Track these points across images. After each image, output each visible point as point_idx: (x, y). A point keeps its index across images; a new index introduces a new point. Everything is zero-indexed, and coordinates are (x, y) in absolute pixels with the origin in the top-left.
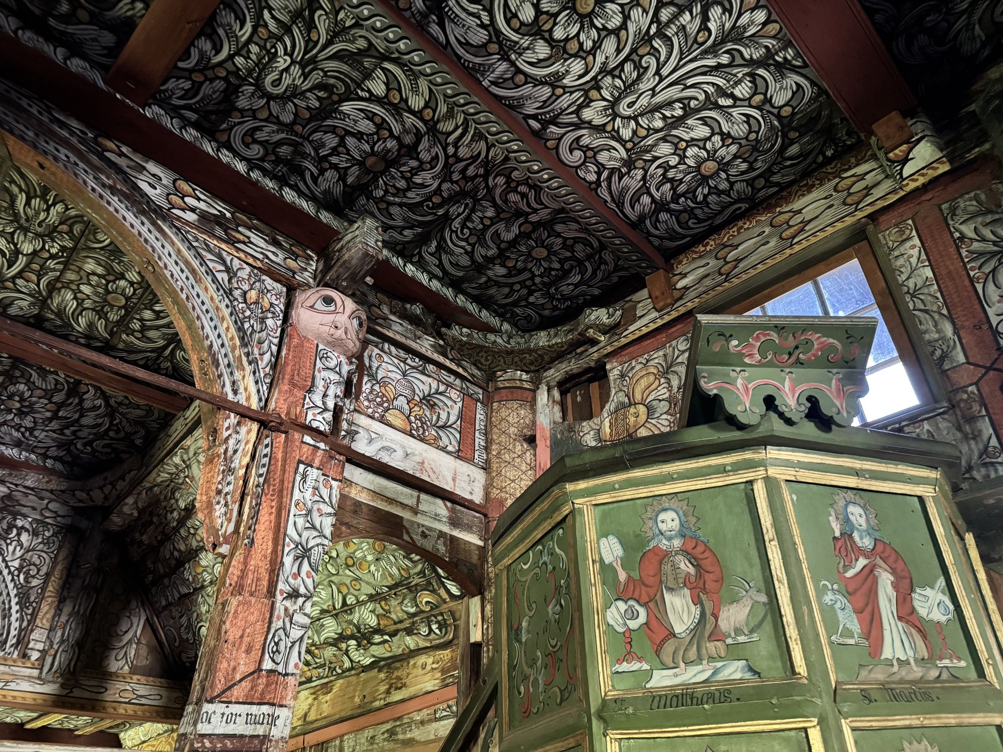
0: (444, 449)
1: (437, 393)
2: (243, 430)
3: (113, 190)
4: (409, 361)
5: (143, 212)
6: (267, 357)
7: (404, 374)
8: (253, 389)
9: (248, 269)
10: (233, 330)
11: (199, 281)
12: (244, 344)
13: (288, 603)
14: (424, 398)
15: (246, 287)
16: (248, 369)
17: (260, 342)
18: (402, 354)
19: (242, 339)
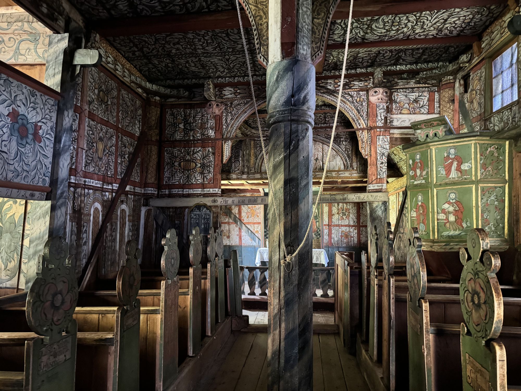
0: (423, 114)
1: (419, 96)
2: (364, 133)
3: (324, 93)
4: (407, 91)
5: (331, 94)
6: (365, 113)
7: (406, 96)
8: (363, 123)
9: (356, 93)
10: (356, 111)
11: (346, 103)
12: (359, 113)
13: (381, 165)
14: (414, 100)
15: (356, 98)
16: (361, 118)
17: (363, 111)
18: (404, 90)
19: (358, 112)
